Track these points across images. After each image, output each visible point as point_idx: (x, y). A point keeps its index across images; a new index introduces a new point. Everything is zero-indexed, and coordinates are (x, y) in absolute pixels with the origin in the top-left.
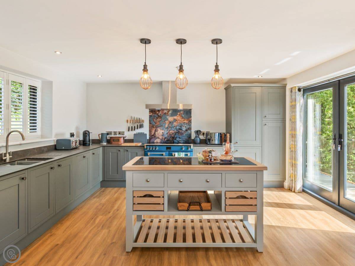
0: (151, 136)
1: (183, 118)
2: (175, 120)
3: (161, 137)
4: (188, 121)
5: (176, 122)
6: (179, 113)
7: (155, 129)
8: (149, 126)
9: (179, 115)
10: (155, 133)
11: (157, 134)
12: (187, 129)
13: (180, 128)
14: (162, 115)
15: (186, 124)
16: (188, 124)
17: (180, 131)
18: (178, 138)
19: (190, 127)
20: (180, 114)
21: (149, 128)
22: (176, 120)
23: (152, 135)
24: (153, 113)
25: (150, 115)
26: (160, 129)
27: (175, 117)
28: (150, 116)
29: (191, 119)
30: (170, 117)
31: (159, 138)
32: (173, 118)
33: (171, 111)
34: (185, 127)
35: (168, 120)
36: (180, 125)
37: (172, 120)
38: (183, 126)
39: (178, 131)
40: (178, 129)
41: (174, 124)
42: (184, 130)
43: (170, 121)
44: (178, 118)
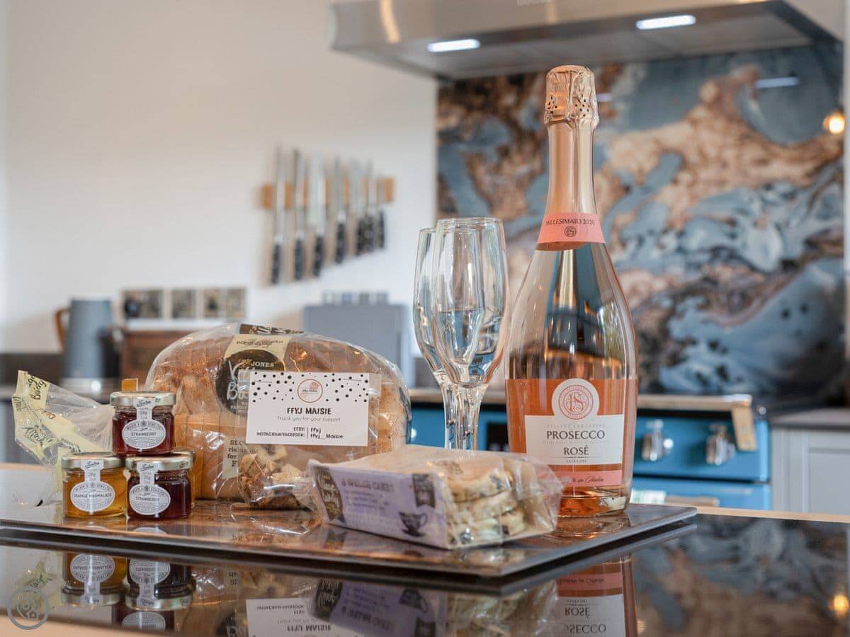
1: (749, 132)
2: (676, 161)
4: (809, 166)
5: (685, 177)
9: (710, 106)
12: (799, 250)
13: (725, 241)
15: (789, 196)
16: (803, 198)
17: (725, 273)
18: (702, 348)
19: (826, 232)
20: (718, 97)
22: (684, 164)
24: (470, 109)
25: (442, 124)
27: (675, 134)
29: (841, 144)
30: (622, 130)
32: (651, 147)
33: (635, 75)
34: (779, 227)
35: (606, 159)
36: (724, 215)
37: (642, 160)
38: (755, 225)
39: (699, 275)
40: (706, 257)
41: (659, 199)
42: (768, 264)
43: (626, 173)
44: (704, 135)
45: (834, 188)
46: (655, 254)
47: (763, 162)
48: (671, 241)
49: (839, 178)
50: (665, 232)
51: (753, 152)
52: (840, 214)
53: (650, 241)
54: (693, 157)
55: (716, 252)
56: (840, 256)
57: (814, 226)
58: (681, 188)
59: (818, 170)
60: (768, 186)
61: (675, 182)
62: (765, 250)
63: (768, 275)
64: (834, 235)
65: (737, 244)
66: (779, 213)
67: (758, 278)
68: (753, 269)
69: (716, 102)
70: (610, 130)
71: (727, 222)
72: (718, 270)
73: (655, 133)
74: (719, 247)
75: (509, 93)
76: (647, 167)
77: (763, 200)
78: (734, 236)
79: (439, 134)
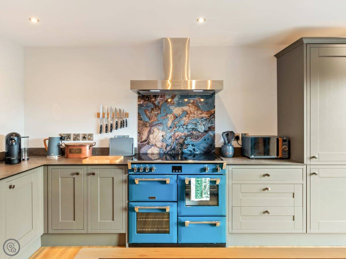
0: (141, 142)
1: (199, 109)
3: (159, 144)
4: (209, 115)
5: (187, 116)
6: (192, 101)
7: (148, 129)
8: (139, 123)
10: (148, 137)
11: (151, 139)
12: (207, 129)
13: (194, 127)
14: (161, 103)
15: (206, 120)
16: (208, 120)
17: (195, 133)
18: (191, 145)
19: (212, 126)
21: (139, 127)
22: (187, 114)
23: (143, 140)
24: (145, 100)
25: (139, 103)
26: (159, 129)
27: (186, 108)
28: (140, 106)
29: (214, 112)
30: (176, 107)
31: (155, 145)
32: (181, 110)
33: (178, 97)
34: (204, 125)
35: (173, 112)
36: (195, 123)
37: (180, 112)
38: (200, 125)
39: (190, 133)
40: (191, 130)
41: (183, 119)
42: (202, 131)
43: (176, 115)
44: (191, 108)
45: (213, 119)
46: (182, 129)
47: (201, 114)
48: (185, 127)
49: (214, 117)
50: (184, 125)
51: (199, 112)
52: (214, 123)
53: (181, 127)
54: (189, 112)
56: (214, 130)
57: (210, 125)
58: (187, 118)
59: (211, 116)
60: (202, 118)
61: (186, 116)
62: (202, 129)
63: (202, 133)
64: (213, 127)
65: (197, 127)
66: (204, 123)
68: (200, 132)
69: (193, 103)
70: (173, 107)
71: (195, 124)
72: (193, 132)
73: (182, 108)
74: (194, 128)
75: (153, 98)
76: (180, 114)
77: (201, 120)
78: (196, 126)
79: (138, 105)
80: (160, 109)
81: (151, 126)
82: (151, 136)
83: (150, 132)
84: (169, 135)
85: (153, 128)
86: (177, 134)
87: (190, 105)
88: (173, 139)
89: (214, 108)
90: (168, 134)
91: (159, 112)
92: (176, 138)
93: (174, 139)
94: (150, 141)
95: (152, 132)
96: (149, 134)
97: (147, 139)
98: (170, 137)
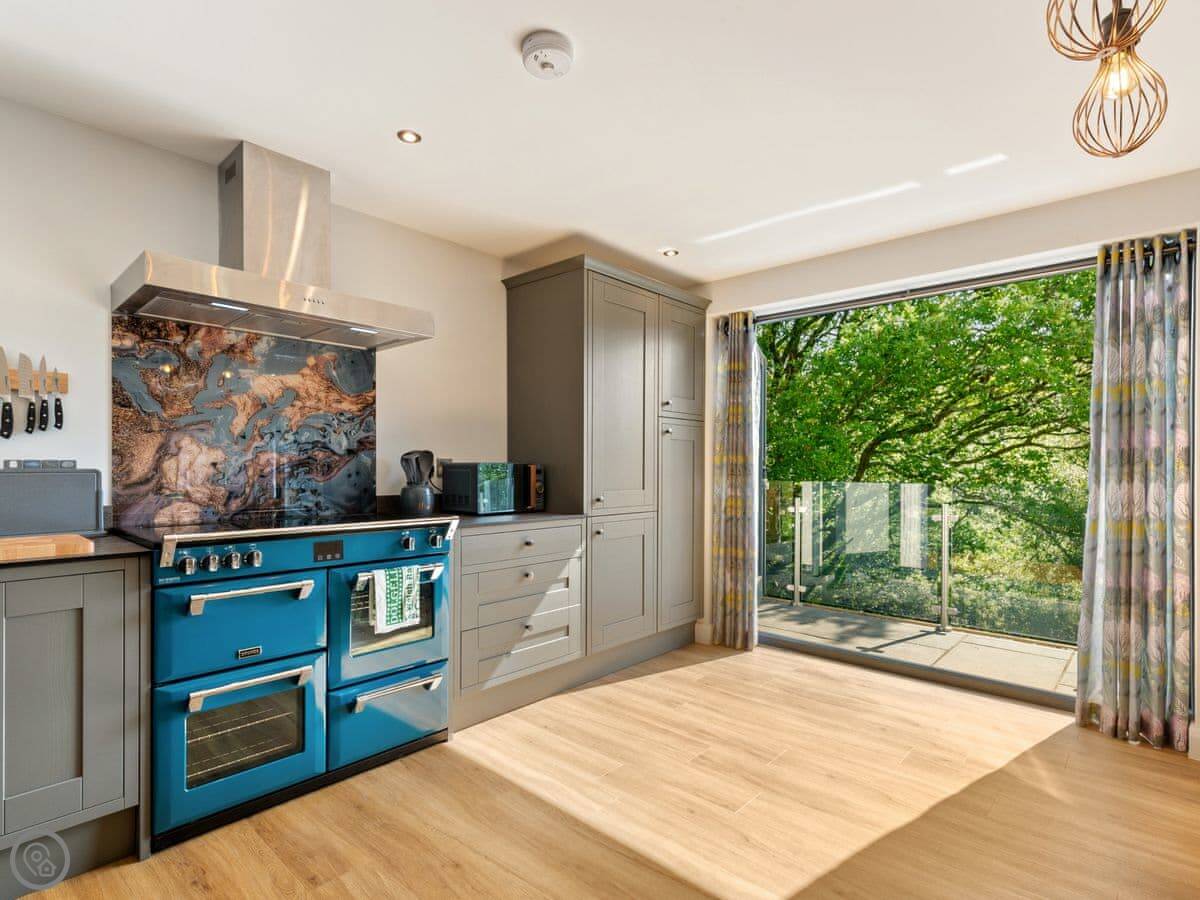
0: (127, 487)
1: (332, 386)
2: (293, 394)
3: (200, 494)
4: (359, 406)
5: (298, 404)
6: (311, 361)
7: (157, 440)
8: (115, 418)
9: (312, 369)
10: (157, 467)
11: (171, 475)
12: (355, 446)
13: (320, 439)
14: (207, 355)
15: (351, 419)
16: (357, 421)
17: (320, 455)
18: (308, 493)
19: (367, 437)
20: (316, 365)
21: (116, 430)
22: (297, 397)
23: (134, 478)
24: (144, 338)
25: (117, 343)
26: (198, 442)
27: (293, 380)
28: (120, 356)
29: (374, 398)
30: (261, 373)
31: (188, 497)
32: (278, 385)
33: (268, 343)
34: (346, 434)
35: (250, 387)
36: (320, 426)
37: (273, 390)
38: (335, 432)
39: (305, 456)
40: (310, 446)
41: (283, 414)
42: (341, 451)
43: (263, 397)
44: (308, 382)
45: (371, 418)
46: (281, 443)
47: (339, 401)
49: (373, 414)
50: (287, 432)
51: (334, 396)
52: (374, 430)
53: (278, 436)
54: (303, 394)
55: (315, 444)
56: (374, 449)
57: (362, 435)
58: (296, 409)
59: (364, 408)
60: (342, 414)
61: (293, 406)
62: (340, 445)
63: (341, 456)
64: (371, 439)
65: (327, 440)
66: (346, 427)
67: (337, 458)
68: (334, 453)
69: (315, 367)
70: (253, 371)
71: (321, 429)
72: (316, 453)
73: (281, 377)
74: (318, 442)
75: (178, 334)
76: (276, 395)
77: (339, 420)
78: (324, 437)
79: (114, 349)
80: (202, 372)
81: (170, 428)
82: (169, 465)
83: (163, 452)
84: (236, 462)
85: (175, 437)
86: (263, 458)
87: (306, 371)
88: (250, 473)
89: (374, 387)
90: (236, 457)
91: (200, 383)
92: (262, 471)
93: (254, 475)
94: (164, 481)
95: (173, 450)
96: (160, 457)
97: (153, 475)
98: (240, 468)
